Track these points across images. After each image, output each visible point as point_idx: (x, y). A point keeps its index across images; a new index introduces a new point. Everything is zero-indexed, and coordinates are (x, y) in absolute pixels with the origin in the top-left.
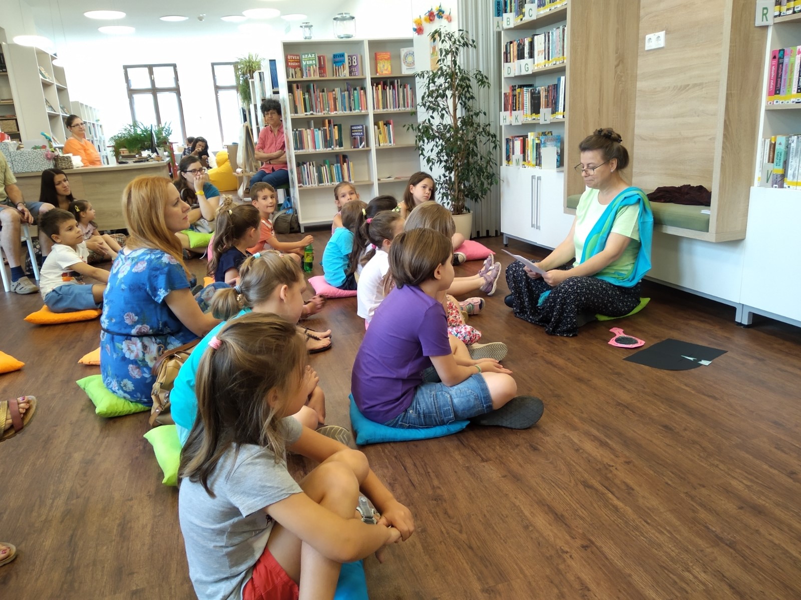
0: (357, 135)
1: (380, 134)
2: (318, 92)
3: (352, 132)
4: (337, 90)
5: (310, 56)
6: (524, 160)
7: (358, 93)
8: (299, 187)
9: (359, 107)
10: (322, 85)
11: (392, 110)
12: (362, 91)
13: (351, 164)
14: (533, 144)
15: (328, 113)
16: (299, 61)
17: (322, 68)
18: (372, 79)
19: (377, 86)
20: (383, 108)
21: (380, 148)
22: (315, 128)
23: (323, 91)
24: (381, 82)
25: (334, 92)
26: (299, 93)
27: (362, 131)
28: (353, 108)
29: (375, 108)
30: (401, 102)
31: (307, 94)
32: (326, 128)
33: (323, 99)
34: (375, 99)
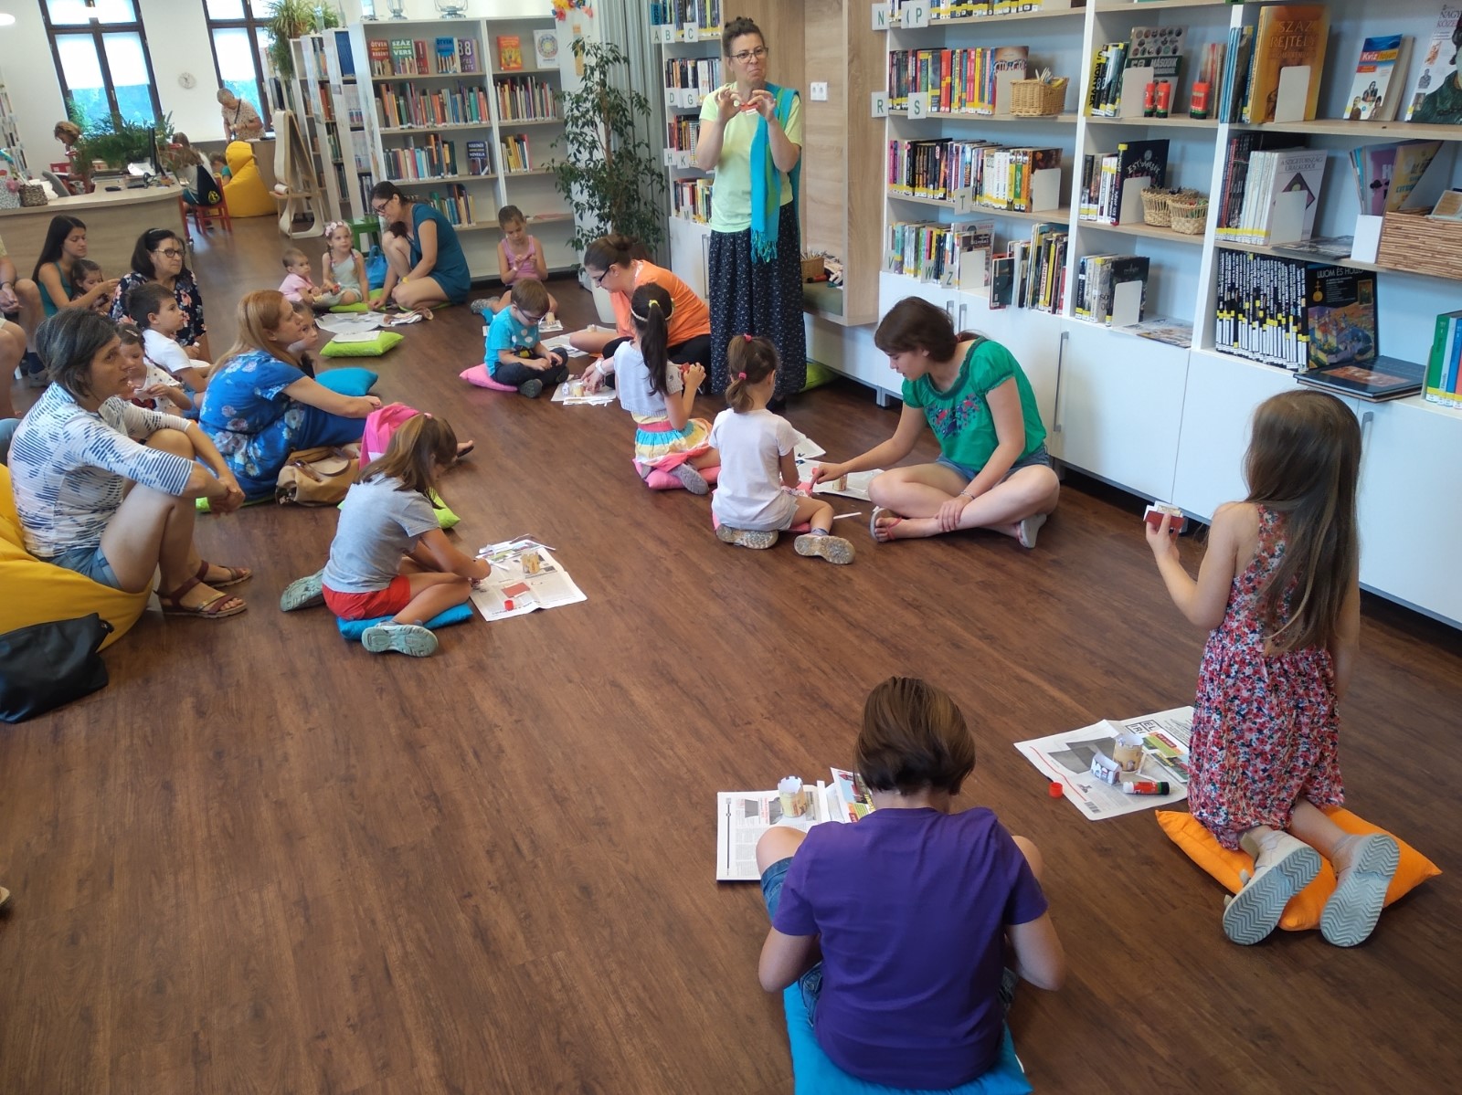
2: (417, 96)
3: (469, 152)
4: (445, 92)
5: (403, 43)
7: (475, 96)
9: (478, 116)
10: (423, 87)
12: (481, 93)
16: (388, 49)
17: (421, 59)
18: (495, 76)
19: (502, 86)
20: (513, 118)
23: (424, 93)
24: (509, 81)
25: (440, 95)
26: (390, 98)
27: (483, 150)
28: (468, 117)
29: (501, 117)
30: (538, 109)
31: (401, 98)
32: (431, 147)
33: (425, 106)
34: (500, 105)
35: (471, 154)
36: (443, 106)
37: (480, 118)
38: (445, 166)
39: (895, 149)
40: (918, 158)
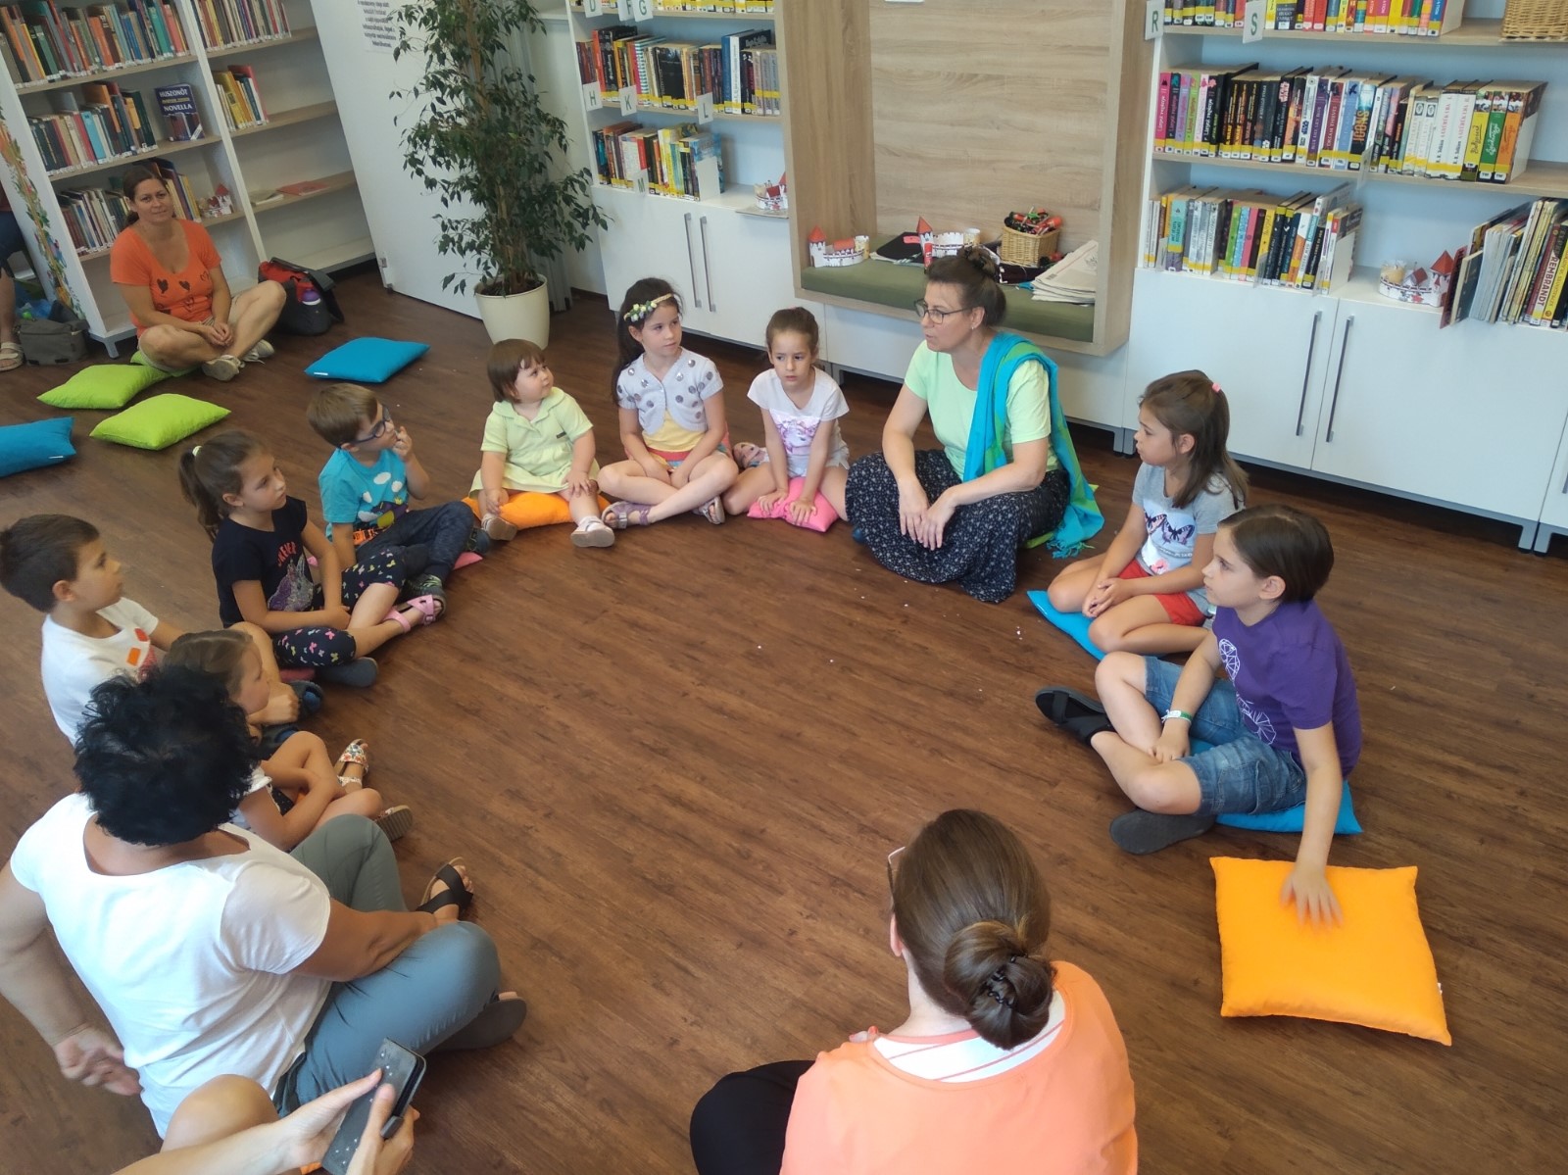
0: (180, 109)
1: (233, 103)
2: (63, 21)
4: (109, 10)
6: (653, 180)
7: (159, 13)
8: (80, 254)
9: (169, 45)
11: (245, 42)
12: (168, 7)
13: (182, 180)
14: (673, 152)
15: (102, 71)
20: (226, 42)
21: (239, 134)
22: (81, 111)
23: (74, 16)
25: (102, 17)
26: (20, 30)
27: (188, 99)
28: (155, 48)
29: (208, 43)
30: (260, 23)
31: (38, 28)
32: (106, 106)
33: (81, 38)
34: (202, 23)
35: (166, 109)
36: (109, 34)
37: (173, 48)
38: (133, 133)
39: (1172, 87)
40: (1233, 100)
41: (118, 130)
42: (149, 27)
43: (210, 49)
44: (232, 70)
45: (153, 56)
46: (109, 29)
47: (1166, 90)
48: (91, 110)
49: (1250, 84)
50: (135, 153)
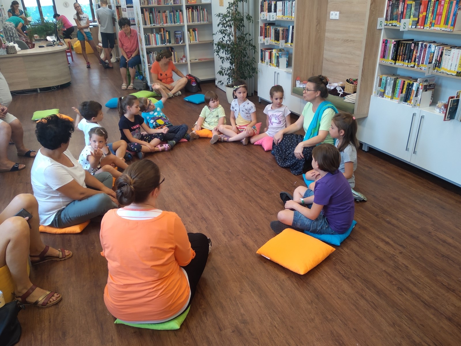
0: (179, 36)
1: (191, 36)
2: (157, 13)
3: (175, 35)
4: (167, 12)
6: (270, 62)
7: (178, 13)
8: (148, 66)
9: (179, 21)
10: (159, 10)
11: (197, 23)
12: (181, 12)
13: (175, 53)
14: (275, 55)
15: (163, 25)
18: (186, 6)
19: (188, 10)
20: (192, 22)
21: (191, 44)
22: (156, 33)
23: (159, 12)
24: (191, 7)
25: (165, 13)
26: (147, 14)
27: (181, 34)
28: (176, 22)
29: (188, 22)
30: (202, 18)
31: (151, 14)
32: (162, 33)
33: (160, 17)
34: (188, 17)
35: (176, 36)
36: (166, 17)
37: (180, 22)
38: (166, 40)
39: (386, 43)
40: (399, 48)
41: (163, 39)
42: (175, 16)
43: (188, 23)
44: (192, 29)
45: (175, 23)
46: (166, 16)
47: (384, 44)
48: (158, 34)
49: (404, 44)
50: (166, 45)
